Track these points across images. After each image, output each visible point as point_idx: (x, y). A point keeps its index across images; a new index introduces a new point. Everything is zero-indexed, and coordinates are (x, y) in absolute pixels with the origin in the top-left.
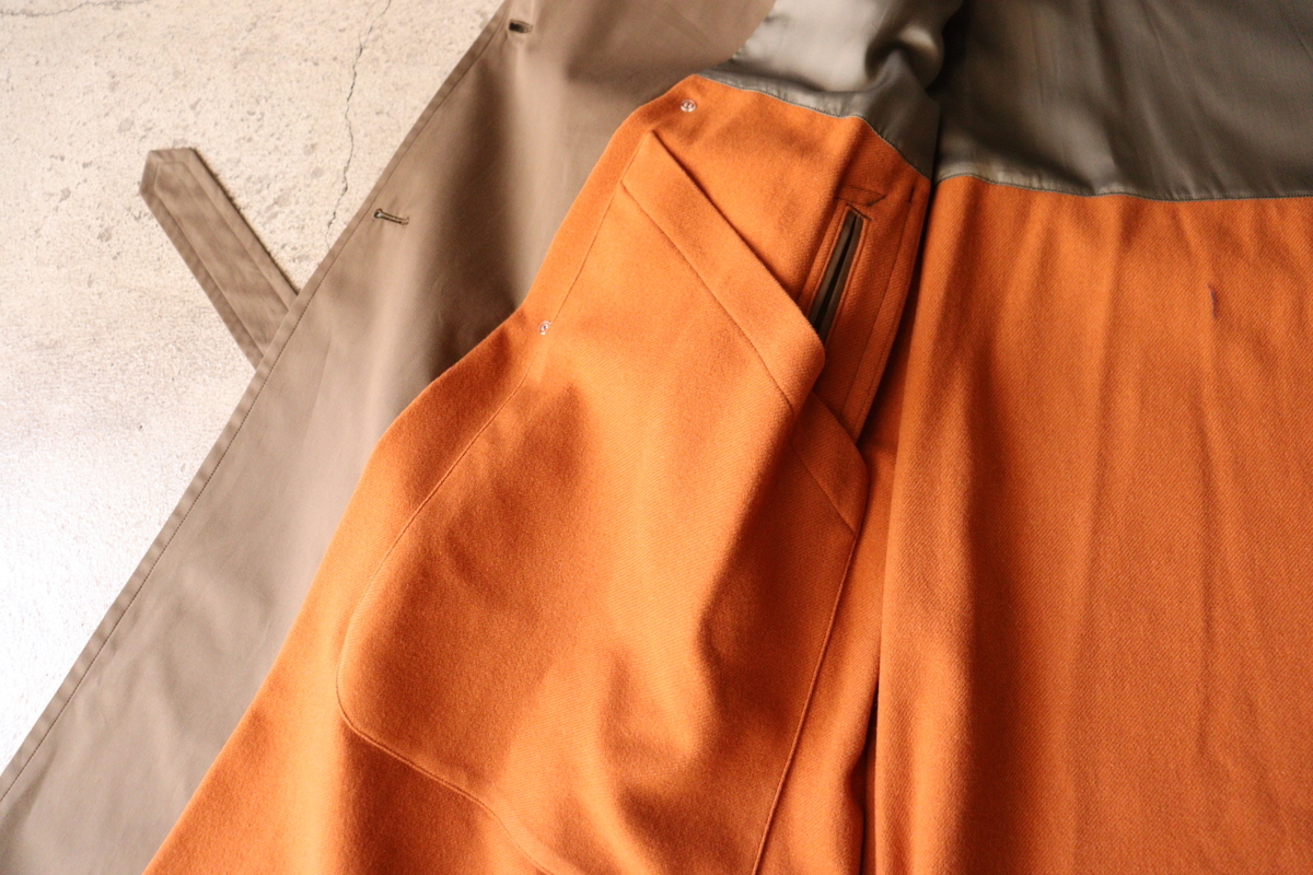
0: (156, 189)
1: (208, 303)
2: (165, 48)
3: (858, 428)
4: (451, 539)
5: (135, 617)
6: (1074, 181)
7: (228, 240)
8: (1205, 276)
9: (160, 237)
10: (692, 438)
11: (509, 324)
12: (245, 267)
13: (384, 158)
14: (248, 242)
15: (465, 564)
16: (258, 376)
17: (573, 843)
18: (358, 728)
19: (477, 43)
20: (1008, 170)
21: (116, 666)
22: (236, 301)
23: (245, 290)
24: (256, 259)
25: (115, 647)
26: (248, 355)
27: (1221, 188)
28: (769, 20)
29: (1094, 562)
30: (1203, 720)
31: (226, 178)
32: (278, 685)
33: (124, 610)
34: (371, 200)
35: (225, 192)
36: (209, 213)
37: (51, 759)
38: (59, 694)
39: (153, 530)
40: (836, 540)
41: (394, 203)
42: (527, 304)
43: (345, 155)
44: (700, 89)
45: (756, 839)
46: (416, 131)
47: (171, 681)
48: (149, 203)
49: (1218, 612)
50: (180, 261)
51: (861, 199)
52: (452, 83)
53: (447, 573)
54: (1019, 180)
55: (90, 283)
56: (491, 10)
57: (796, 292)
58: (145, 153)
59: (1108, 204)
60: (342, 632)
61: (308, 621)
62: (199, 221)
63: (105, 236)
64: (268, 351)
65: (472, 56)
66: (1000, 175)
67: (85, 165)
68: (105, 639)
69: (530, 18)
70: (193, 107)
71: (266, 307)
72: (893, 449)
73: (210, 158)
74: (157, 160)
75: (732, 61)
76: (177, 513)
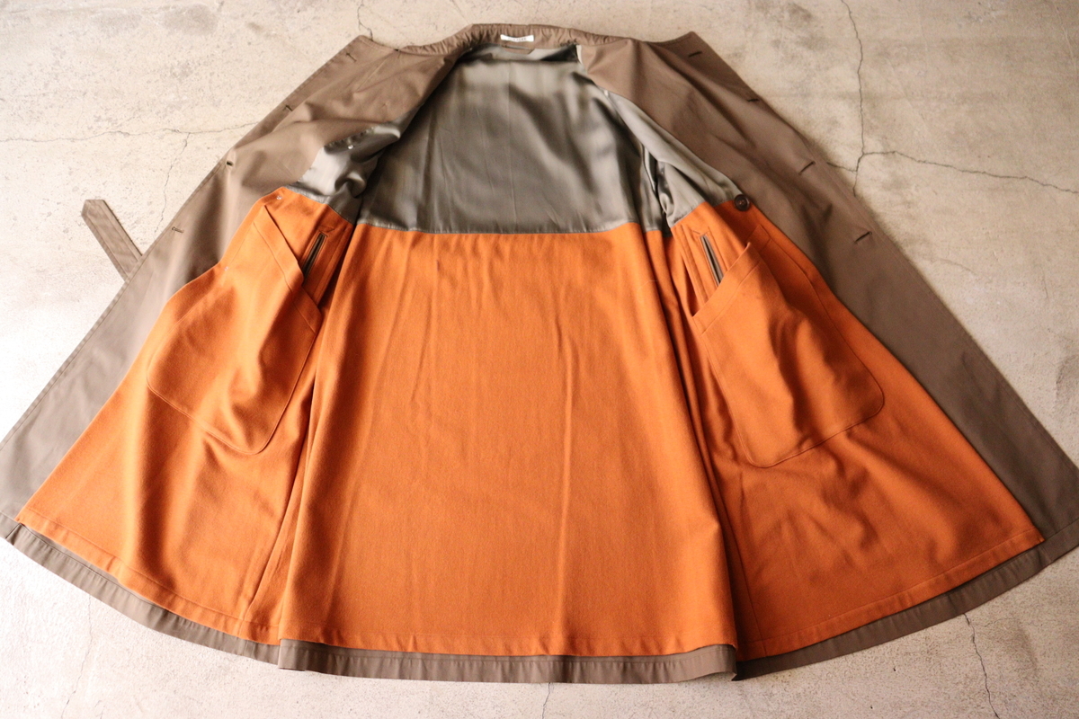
0: (88, 214)
1: (107, 257)
2: (93, 159)
3: (318, 301)
4: (188, 332)
5: (74, 366)
6: (402, 225)
7: (116, 235)
8: (436, 257)
9: (89, 232)
10: (263, 300)
11: (215, 268)
12: (122, 245)
13: (177, 209)
14: (124, 237)
15: (192, 340)
16: (126, 283)
17: (218, 423)
18: (153, 390)
19: (215, 168)
20: (380, 222)
21: (66, 381)
22: (119, 258)
23: (122, 253)
24: (119, 232)
25: (65, 375)
26: (122, 276)
27: (451, 230)
28: (310, 169)
29: (389, 346)
30: (415, 391)
31: (116, 212)
32: (126, 383)
33: (69, 363)
34: (171, 224)
35: (116, 217)
36: (109, 225)
37: (40, 411)
38: (43, 391)
39: (82, 336)
40: (308, 335)
41: (179, 225)
42: (222, 261)
43: (163, 207)
44: (283, 192)
45: (275, 424)
46: (189, 200)
47: (86, 385)
48: (85, 220)
49: (425, 360)
50: (97, 242)
51: (325, 229)
52: (204, 183)
53: (186, 342)
54: (383, 225)
55: (59, 249)
56: (221, 156)
57: (299, 258)
58: (83, 201)
59: (410, 234)
60: (150, 361)
61: (139, 360)
62: (105, 227)
63: (66, 231)
64: (130, 275)
65: (212, 173)
66: (376, 223)
67: (58, 203)
68: (62, 372)
69: (234, 161)
70: (104, 184)
71: (129, 260)
72: (329, 307)
73: (110, 204)
74: (88, 203)
75: (298, 183)
76: (92, 330)
